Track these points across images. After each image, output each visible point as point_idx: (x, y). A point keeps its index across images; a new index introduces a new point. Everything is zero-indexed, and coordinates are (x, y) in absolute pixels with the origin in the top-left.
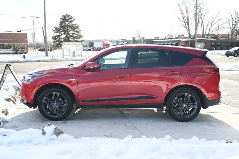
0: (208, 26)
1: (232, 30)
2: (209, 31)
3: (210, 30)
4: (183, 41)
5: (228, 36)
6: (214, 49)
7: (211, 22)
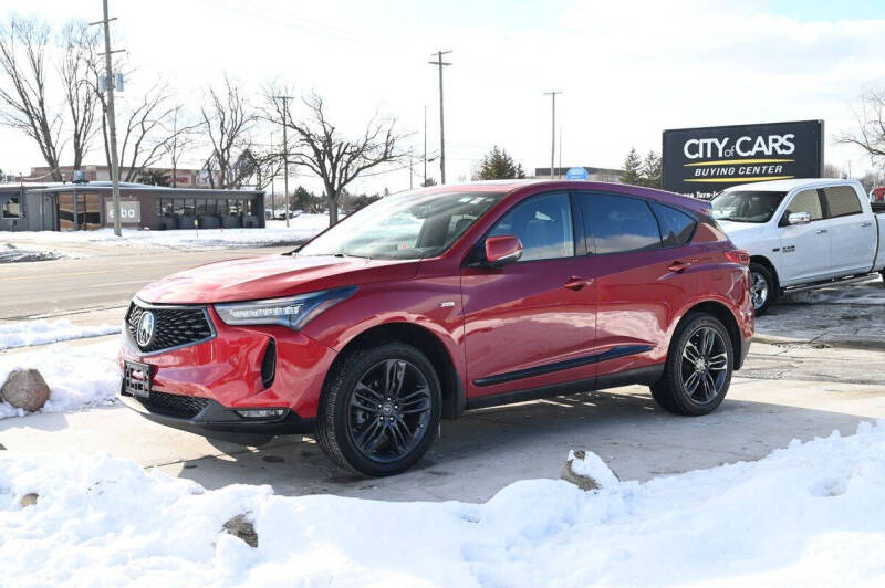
0: (129, 131)
1: (223, 151)
2: (136, 154)
3: (139, 150)
4: (43, 193)
5: (190, 177)
6: (196, 223)
7: (139, 118)
